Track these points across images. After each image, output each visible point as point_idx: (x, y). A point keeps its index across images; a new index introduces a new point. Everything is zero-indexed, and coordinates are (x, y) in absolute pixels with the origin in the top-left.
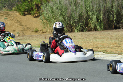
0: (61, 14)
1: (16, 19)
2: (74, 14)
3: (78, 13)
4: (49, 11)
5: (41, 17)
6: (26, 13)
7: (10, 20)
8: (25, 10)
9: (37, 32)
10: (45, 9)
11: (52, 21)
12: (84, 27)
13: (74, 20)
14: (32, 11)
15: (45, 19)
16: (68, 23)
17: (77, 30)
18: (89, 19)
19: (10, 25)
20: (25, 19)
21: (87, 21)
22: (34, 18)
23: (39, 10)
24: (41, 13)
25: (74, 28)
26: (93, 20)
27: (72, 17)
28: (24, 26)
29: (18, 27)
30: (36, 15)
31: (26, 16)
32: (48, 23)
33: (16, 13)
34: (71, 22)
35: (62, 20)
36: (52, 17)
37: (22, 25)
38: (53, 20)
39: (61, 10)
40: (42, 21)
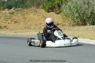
0: (77, 11)
1: (42, 15)
3: (90, 11)
4: (68, 9)
5: (61, 13)
6: (50, 10)
7: (38, 15)
8: (49, 8)
9: (58, 25)
10: (64, 7)
11: (70, 17)
13: (87, 16)
14: (54, 9)
15: (65, 15)
16: (83, 18)
17: (89, 23)
19: (37, 20)
22: (56, 14)
23: (60, 8)
24: (62, 10)
25: (87, 22)
27: (85, 14)
29: (43, 21)
30: (58, 12)
31: (50, 13)
32: (67, 18)
33: (42, 10)
34: (85, 18)
35: (78, 16)
36: (70, 14)
39: (77, 8)
40: (62, 17)
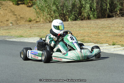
0: (54, 3)
1: (10, 9)
2: (67, 3)
3: (71, 2)
4: (43, 0)
5: (34, 6)
6: (20, 2)
7: (4, 9)
9: (30, 21)
11: (45, 11)
12: (77, 16)
13: (68, 9)
14: (25, 1)
15: (39, 8)
16: (62, 12)
17: (71, 19)
18: (83, 8)
19: (3, 15)
20: (19, 9)
21: (81, 10)
22: (28, 8)
24: (34, 2)
25: (68, 18)
26: (86, 9)
27: (65, 6)
28: (17, 16)
29: (11, 16)
30: (30, 5)
31: (19, 6)
32: (41, 12)
33: (10, 2)
35: (55, 10)
36: (45, 6)
37: (15, 15)
38: (47, 9)
40: (36, 11)
